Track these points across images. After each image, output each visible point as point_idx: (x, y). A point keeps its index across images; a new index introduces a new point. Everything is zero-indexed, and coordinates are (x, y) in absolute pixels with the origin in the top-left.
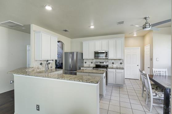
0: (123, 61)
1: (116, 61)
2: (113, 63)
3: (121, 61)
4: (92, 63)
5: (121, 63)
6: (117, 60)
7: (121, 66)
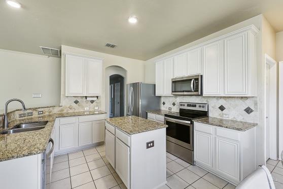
0: (256, 104)
1: (232, 102)
2: (222, 108)
3: (249, 104)
4: (174, 104)
5: (248, 111)
6: (233, 100)
7: (249, 118)
